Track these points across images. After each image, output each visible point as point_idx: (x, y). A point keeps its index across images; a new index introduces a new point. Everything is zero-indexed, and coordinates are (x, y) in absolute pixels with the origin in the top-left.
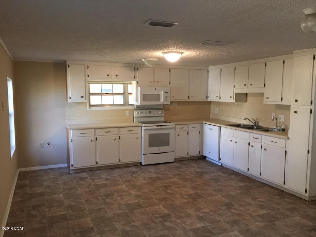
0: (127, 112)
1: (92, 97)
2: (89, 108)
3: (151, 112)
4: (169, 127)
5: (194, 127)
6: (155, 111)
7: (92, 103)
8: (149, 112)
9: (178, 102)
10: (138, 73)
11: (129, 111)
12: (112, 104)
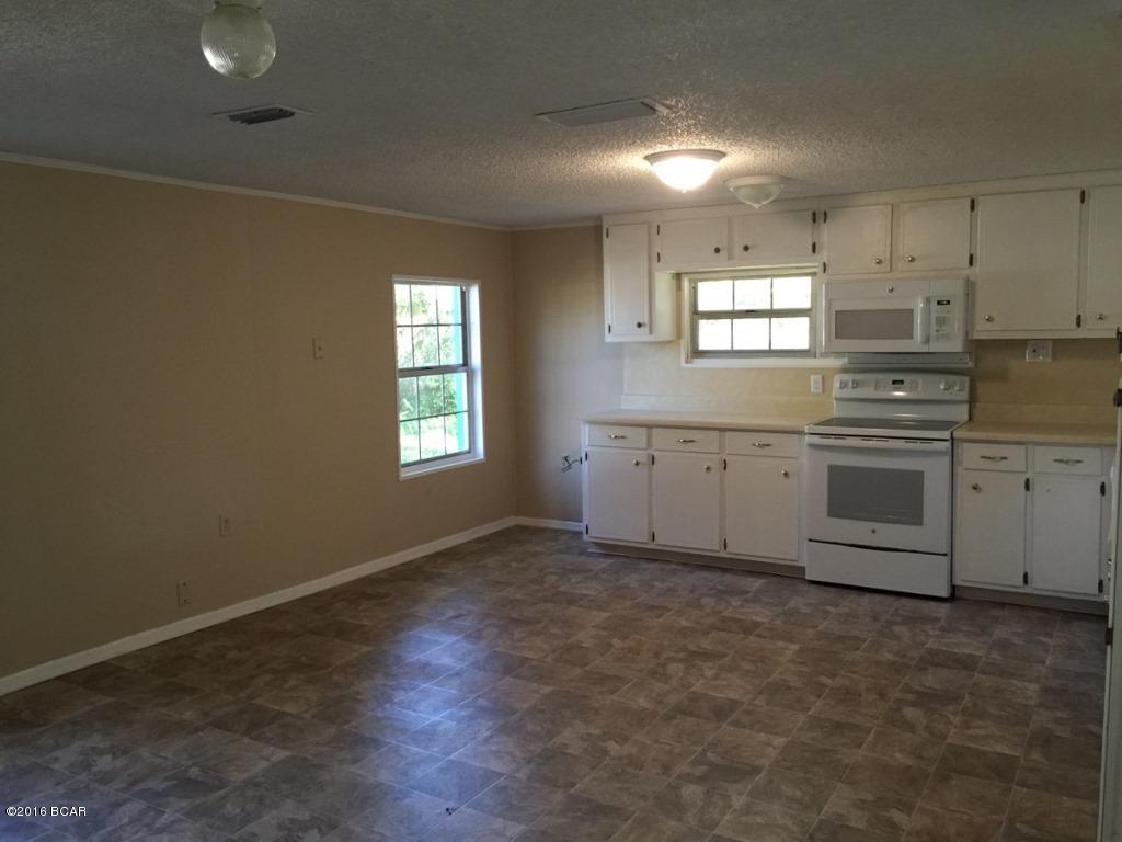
0: (814, 379)
1: (705, 326)
2: (687, 362)
3: (902, 382)
4: (918, 446)
5: (1067, 462)
6: (921, 379)
7: (702, 347)
8: (894, 382)
9: (1056, 342)
10: (826, 233)
11: (820, 377)
12: (767, 347)
